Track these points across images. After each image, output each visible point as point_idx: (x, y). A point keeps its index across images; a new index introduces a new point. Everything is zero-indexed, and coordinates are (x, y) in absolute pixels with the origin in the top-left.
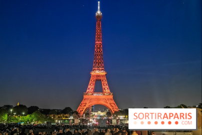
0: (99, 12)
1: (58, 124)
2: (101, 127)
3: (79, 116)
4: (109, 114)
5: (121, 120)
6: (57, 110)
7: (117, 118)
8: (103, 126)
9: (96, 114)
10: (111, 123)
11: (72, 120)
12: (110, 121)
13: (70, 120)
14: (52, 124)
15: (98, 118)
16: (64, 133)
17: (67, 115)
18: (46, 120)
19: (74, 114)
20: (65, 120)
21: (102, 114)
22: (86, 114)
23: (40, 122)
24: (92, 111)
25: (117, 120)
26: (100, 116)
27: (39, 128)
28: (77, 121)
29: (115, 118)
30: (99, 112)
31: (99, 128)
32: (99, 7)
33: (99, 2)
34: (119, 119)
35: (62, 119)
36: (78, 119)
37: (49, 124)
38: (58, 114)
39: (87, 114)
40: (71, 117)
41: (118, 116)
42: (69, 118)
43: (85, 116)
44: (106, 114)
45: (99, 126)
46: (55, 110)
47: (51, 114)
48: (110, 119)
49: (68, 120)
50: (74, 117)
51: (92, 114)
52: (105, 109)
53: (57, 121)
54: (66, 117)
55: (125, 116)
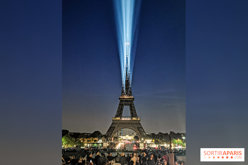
1: (87, 147)
2: (128, 150)
3: (108, 140)
4: (136, 138)
5: (148, 144)
6: (87, 134)
7: (145, 142)
8: (131, 150)
9: (124, 137)
10: (139, 147)
11: (101, 143)
12: (138, 145)
14: (81, 148)
15: (127, 142)
17: (96, 139)
18: (76, 144)
19: (104, 139)
20: (93, 143)
21: (130, 138)
22: (114, 138)
23: (70, 146)
25: (145, 144)
27: (69, 151)
28: (106, 145)
29: (142, 142)
30: (127, 136)
31: (127, 151)
35: (91, 143)
36: (106, 142)
37: (79, 148)
38: (87, 137)
39: (116, 138)
40: (100, 141)
41: (146, 140)
42: (98, 142)
43: (114, 140)
44: (134, 138)
45: (127, 150)
46: (85, 133)
47: (81, 137)
48: (138, 143)
49: (96, 143)
50: (103, 141)
51: (120, 137)
52: (132, 133)
53: (87, 145)
54: (95, 141)
55: (152, 140)
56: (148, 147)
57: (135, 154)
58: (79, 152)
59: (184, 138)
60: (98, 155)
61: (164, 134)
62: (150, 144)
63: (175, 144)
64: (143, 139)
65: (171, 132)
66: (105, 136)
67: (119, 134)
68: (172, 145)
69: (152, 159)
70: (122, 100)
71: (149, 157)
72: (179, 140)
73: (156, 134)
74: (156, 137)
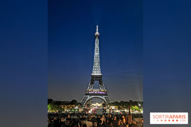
0: (97, 33)
1: (66, 112)
3: (82, 106)
4: (104, 105)
5: (113, 110)
6: (66, 102)
7: (110, 108)
8: (100, 114)
9: (95, 105)
11: (78, 109)
12: (105, 110)
13: (76, 109)
14: (62, 112)
15: (96, 108)
17: (74, 106)
18: (58, 109)
19: (80, 106)
21: (99, 105)
23: (53, 111)
24: (92, 103)
25: (110, 110)
26: (98, 107)
28: (81, 110)
30: (97, 104)
32: (97, 30)
33: (97, 26)
34: (111, 109)
35: (70, 109)
36: (81, 108)
37: (60, 112)
38: (67, 104)
39: (88, 105)
40: (76, 107)
41: (111, 107)
42: (75, 108)
43: (87, 106)
44: (102, 105)
45: (97, 114)
46: (65, 102)
47: (62, 105)
48: (105, 109)
49: (74, 109)
50: (78, 107)
51: (92, 105)
52: (101, 102)
53: (66, 110)
54: (73, 107)
55: (116, 106)
58: (61, 115)
59: (140, 105)
61: (125, 102)
62: (114, 110)
63: (133, 110)
64: (109, 106)
65: (130, 101)
66: (80, 104)
67: (91, 102)
68: (131, 110)
69: (115, 119)
70: (93, 77)
72: (136, 107)
73: (119, 102)
74: (119, 104)
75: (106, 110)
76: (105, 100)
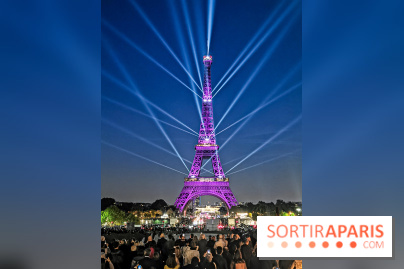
1: (144, 226)
2: (210, 230)
3: (177, 214)
4: (223, 210)
5: (242, 220)
6: (143, 204)
7: (236, 217)
8: (214, 230)
9: (203, 210)
10: (227, 224)
11: (167, 219)
12: (225, 222)
13: (163, 219)
14: (135, 226)
15: (207, 216)
16: (153, 241)
17: (159, 212)
18: (126, 220)
19: (170, 211)
21: (214, 210)
22: (188, 211)
23: (117, 224)
24: (197, 206)
25: (236, 220)
26: (210, 214)
27: (115, 232)
28: (174, 222)
29: (232, 217)
30: (208, 207)
31: (208, 232)
34: (239, 218)
35: (151, 219)
36: (175, 218)
38: (145, 210)
39: (191, 211)
40: (164, 215)
41: (238, 214)
42: (162, 217)
43: (186, 213)
44: (219, 211)
45: (208, 230)
46: (141, 204)
47: (134, 210)
48: (225, 219)
49: (160, 219)
50: (169, 216)
51: (197, 210)
52: (217, 203)
53: (144, 222)
54: (157, 215)
55: (248, 213)
56: (242, 225)
57: (221, 236)
58: (132, 233)
59: (299, 210)
60: (163, 238)
61: (268, 204)
62: (244, 220)
64: (233, 213)
65: (278, 201)
66: (174, 208)
67: (195, 204)
70: (199, 151)
71: (244, 241)
72: (291, 213)
73: (255, 204)
74: (255, 209)
75: (227, 220)
76: (226, 200)
